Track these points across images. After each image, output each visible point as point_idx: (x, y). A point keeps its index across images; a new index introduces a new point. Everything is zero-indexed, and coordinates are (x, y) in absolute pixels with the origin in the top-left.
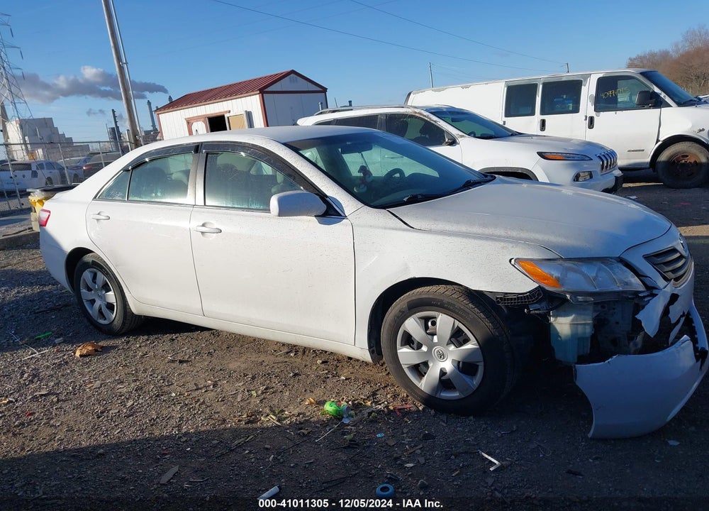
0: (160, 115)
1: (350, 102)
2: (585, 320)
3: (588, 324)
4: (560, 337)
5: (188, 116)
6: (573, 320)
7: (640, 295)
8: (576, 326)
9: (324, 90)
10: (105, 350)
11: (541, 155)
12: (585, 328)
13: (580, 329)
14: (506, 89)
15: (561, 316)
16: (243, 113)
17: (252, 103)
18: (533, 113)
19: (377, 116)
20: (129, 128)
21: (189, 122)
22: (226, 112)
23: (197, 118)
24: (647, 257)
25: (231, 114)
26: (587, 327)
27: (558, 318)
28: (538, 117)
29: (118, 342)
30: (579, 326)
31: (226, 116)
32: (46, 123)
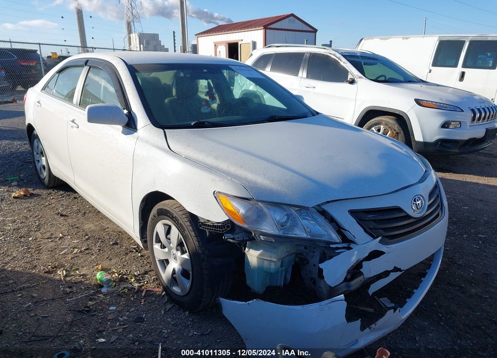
0: (199, 38)
1: (331, 41)
2: (271, 257)
3: (273, 261)
4: (250, 267)
5: (215, 41)
6: (260, 255)
7: (331, 246)
8: (262, 260)
9: (315, 31)
10: (32, 195)
11: (418, 102)
12: (271, 265)
13: (266, 264)
14: (438, 42)
15: (253, 249)
16: (251, 42)
17: (258, 35)
18: (455, 66)
19: (304, 53)
20: (181, 45)
21: (216, 46)
22: (240, 40)
23: (221, 43)
24: (353, 213)
25: (243, 42)
26: (272, 263)
27: (251, 250)
28: (459, 69)
29: (45, 192)
30: (265, 261)
31: (239, 43)
32: (154, 37)
